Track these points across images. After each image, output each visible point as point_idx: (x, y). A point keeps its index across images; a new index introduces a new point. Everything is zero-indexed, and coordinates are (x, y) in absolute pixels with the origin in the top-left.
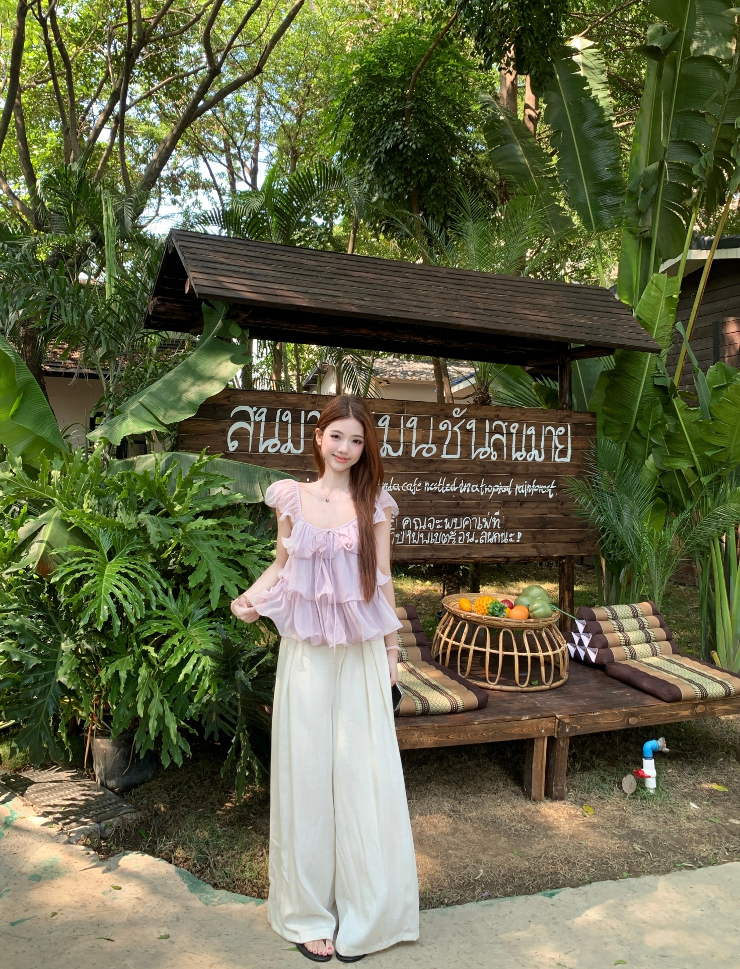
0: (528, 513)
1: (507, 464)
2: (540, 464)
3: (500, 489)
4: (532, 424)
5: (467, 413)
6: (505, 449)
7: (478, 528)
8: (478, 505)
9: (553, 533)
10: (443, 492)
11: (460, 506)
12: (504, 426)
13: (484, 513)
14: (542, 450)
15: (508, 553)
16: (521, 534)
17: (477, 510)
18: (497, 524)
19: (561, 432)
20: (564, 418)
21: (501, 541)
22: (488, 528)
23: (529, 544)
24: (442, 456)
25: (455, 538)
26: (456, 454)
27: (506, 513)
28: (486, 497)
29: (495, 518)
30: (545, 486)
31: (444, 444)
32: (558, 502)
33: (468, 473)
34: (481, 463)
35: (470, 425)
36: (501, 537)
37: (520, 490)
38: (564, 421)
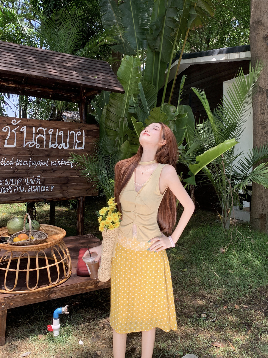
0: (58, 175)
1: (46, 151)
2: (66, 150)
3: (40, 163)
4: (62, 130)
5: (21, 122)
6: (45, 142)
7: (27, 184)
8: (27, 172)
9: (72, 185)
10: (5, 165)
11: (15, 173)
12: (44, 130)
13: (30, 176)
14: (68, 143)
15: (45, 197)
16: (53, 186)
17: (26, 175)
18: (39, 182)
19: (79, 134)
20: (81, 127)
21: (41, 190)
22: (33, 184)
23: (58, 192)
24: (4, 146)
25: (11, 190)
26: (14, 145)
27: (44, 176)
28: (32, 167)
29: (37, 179)
30: (69, 162)
31: (5, 139)
32: (76, 170)
33: (21, 155)
34: (30, 150)
35: (22, 129)
36: (41, 188)
37: (54, 164)
38: (81, 128)
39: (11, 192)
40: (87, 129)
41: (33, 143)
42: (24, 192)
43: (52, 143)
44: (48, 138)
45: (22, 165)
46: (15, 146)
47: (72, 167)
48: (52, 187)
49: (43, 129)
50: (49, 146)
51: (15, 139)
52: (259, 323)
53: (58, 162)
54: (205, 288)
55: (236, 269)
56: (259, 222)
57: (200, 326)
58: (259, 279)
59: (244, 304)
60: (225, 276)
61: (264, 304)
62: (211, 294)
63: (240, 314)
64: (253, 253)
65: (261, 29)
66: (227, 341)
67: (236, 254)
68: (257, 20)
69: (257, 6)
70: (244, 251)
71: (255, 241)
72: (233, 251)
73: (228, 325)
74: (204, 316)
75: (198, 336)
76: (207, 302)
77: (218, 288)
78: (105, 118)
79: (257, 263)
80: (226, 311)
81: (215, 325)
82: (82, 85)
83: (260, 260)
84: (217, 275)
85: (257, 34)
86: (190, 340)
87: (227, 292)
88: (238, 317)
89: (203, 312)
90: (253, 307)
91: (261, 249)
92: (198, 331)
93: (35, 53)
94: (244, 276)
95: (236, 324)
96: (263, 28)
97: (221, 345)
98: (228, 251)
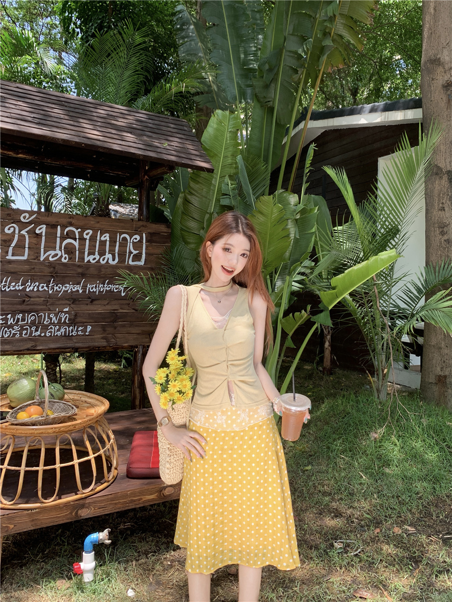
0: (99, 308)
1: (79, 266)
2: (113, 266)
3: (69, 288)
4: (106, 232)
5: (37, 218)
6: (77, 252)
7: (45, 323)
8: (45, 303)
9: (124, 326)
10: (7, 290)
11: (25, 303)
12: (77, 232)
13: (52, 309)
14: (117, 255)
15: (76, 344)
16: (91, 327)
17: (45, 307)
18: (66, 319)
19: (136, 239)
20: (139, 228)
21: (69, 334)
22: (56, 322)
23: (98, 336)
24: (7, 257)
25: (18, 332)
26: (24, 256)
27: (75, 309)
28: (55, 295)
29: (63, 314)
30: (118, 286)
31: (9, 246)
32: (130, 299)
33: (36, 273)
34: (51, 265)
35: (39, 229)
36: (69, 330)
37: (92, 289)
38: (139, 230)
39: (18, 336)
40: (149, 231)
41: (57, 254)
42: (40, 336)
43: (89, 255)
44: (82, 245)
45: (38, 290)
46: (25, 258)
47: (123, 294)
48: (89, 328)
49: (74, 229)
50: (84, 259)
51: (27, 246)
52: (433, 556)
53: (99, 287)
54: (341, 499)
55: (397, 467)
56: (436, 389)
57: (332, 562)
58: (434, 483)
59: (409, 526)
60: (377, 478)
61: (442, 525)
62: (353, 508)
63: (402, 542)
64: (424, 441)
65: (439, 73)
66: (379, 587)
67: (397, 441)
68: (433, 57)
69: (433, 35)
70: (411, 436)
71: (428, 420)
72: (392, 436)
73: (381, 560)
74: (339, 547)
75: (331, 580)
76: (346, 522)
77: (365, 499)
78: (181, 213)
79: (431, 456)
80: (378, 537)
81: (360, 561)
82: (141, 157)
83: (436, 451)
84: (364, 477)
85: (433, 79)
86: (318, 587)
87: (381, 505)
88: (398, 547)
89: (337, 540)
90: (423, 531)
91: (438, 432)
92: (330, 572)
93: (64, 103)
94: (410, 478)
95: (395, 559)
96: (443, 70)
97: (369, 595)
98: (383, 436)
